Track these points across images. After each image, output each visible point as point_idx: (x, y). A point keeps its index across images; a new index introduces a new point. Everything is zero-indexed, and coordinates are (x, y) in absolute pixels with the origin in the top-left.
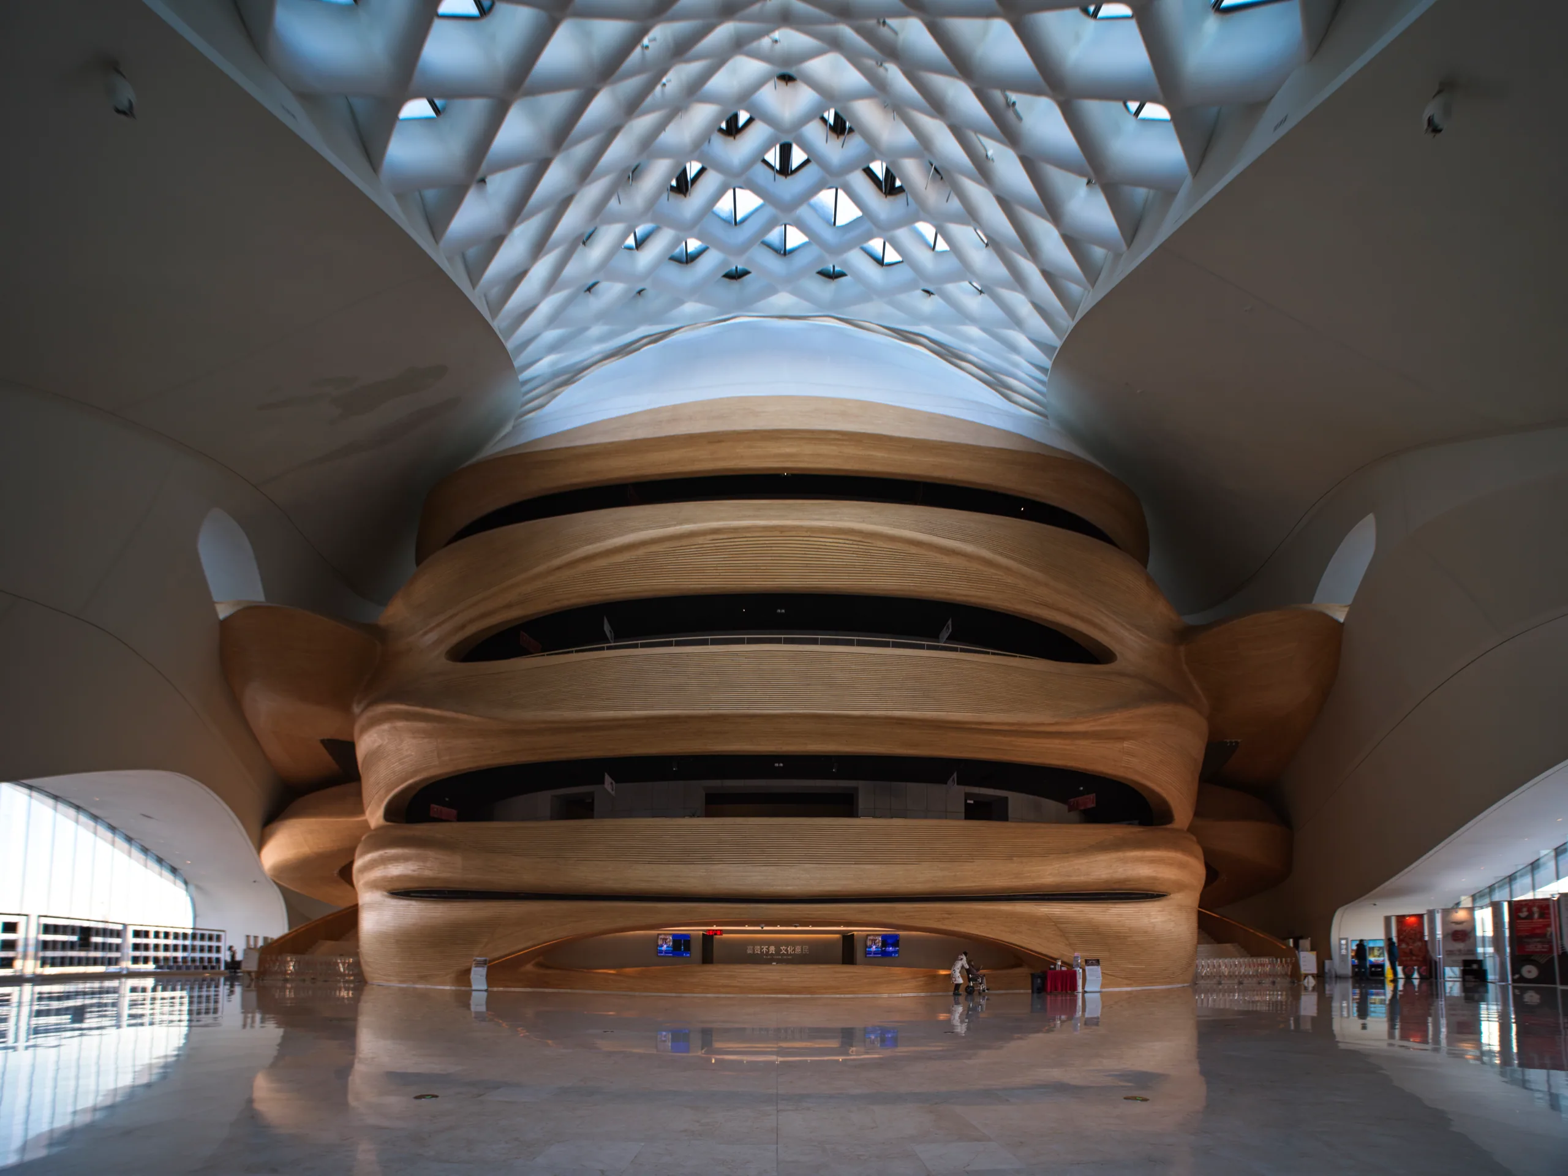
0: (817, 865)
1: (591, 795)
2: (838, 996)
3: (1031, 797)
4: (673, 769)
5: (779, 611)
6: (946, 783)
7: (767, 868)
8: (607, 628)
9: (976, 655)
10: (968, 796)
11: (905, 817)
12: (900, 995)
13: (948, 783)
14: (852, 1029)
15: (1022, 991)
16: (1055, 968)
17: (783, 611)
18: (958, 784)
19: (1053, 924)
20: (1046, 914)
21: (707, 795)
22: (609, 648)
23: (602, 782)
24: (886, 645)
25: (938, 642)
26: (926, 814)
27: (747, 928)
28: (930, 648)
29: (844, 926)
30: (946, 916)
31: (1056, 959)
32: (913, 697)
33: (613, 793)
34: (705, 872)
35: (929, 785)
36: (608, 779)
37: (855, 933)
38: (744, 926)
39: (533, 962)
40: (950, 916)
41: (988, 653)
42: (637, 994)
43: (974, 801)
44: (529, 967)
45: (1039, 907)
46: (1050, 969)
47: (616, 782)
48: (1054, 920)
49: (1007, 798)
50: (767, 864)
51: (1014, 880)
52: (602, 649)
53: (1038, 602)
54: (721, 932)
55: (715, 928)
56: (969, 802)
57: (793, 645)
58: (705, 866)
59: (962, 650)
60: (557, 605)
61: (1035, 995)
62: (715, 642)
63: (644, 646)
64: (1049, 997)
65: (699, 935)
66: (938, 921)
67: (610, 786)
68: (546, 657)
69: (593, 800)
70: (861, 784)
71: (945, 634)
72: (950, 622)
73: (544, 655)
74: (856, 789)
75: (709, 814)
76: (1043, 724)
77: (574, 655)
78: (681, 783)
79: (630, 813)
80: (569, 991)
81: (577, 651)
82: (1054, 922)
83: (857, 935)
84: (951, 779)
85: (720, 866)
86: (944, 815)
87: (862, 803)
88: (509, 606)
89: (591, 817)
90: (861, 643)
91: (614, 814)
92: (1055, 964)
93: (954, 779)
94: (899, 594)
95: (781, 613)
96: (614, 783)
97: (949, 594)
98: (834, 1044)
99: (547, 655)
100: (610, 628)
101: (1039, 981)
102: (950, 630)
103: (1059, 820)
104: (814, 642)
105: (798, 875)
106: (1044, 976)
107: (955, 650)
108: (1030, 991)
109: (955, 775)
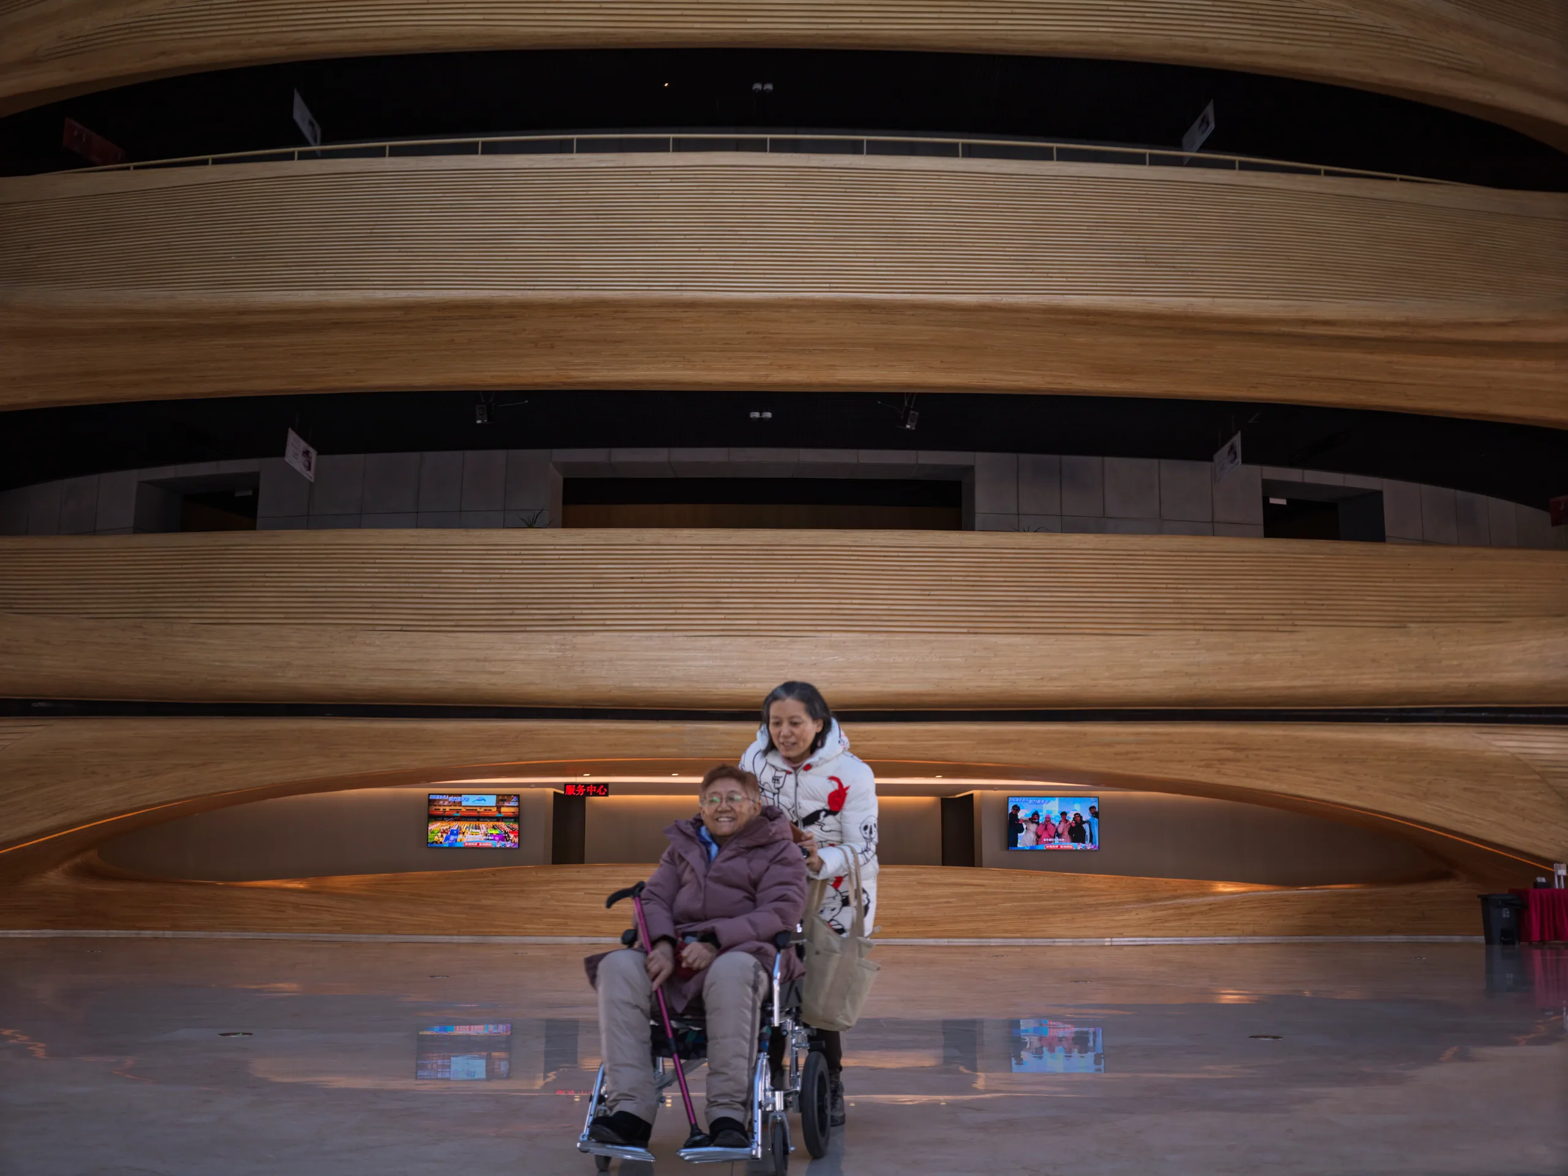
0: (865, 636)
1: (252, 481)
2: (931, 942)
3: (1449, 492)
4: (475, 420)
5: (758, 86)
6: (1211, 459)
7: (728, 640)
8: (301, 114)
9: (1283, 176)
10: (1270, 488)
11: (1100, 530)
12: (1107, 941)
13: (1216, 457)
14: (973, 1022)
15: (1457, 939)
16: (1550, 884)
17: (769, 87)
18: (1245, 461)
19: (1537, 777)
20: (1513, 754)
21: (566, 481)
22: (303, 156)
23: (279, 451)
24: (1044, 155)
25: (1182, 150)
26: (1159, 525)
27: (675, 779)
28: (1156, 161)
29: (945, 776)
30: (1229, 754)
31: (1551, 863)
32: (1120, 264)
33: (310, 475)
34: (559, 650)
35: (1164, 463)
36: (295, 444)
37: (976, 793)
38: (669, 774)
39: (66, 866)
40: (1240, 755)
41: (1317, 172)
42: (364, 938)
43: (1288, 501)
44: (54, 878)
45: (1490, 737)
46: (1536, 885)
47: (320, 452)
48: (1538, 769)
49: (1379, 493)
50: (726, 633)
51: (1415, 675)
52: (289, 157)
53: (1445, 64)
54: (603, 789)
55: (587, 779)
56: (1273, 501)
57: (795, 155)
58: (556, 637)
59: (1244, 166)
60: (164, 62)
61: (1497, 948)
62: (586, 147)
63: (396, 152)
64: (1537, 955)
65: (544, 796)
66: (1208, 766)
67: (301, 458)
68: (132, 172)
69: (256, 491)
70: (981, 461)
71: (1198, 134)
72: (1210, 110)
73: (128, 168)
74: (970, 469)
75: (567, 523)
76: (1477, 325)
77: (210, 168)
78: (500, 455)
79: (358, 519)
80: (169, 934)
81: (216, 162)
82: (1538, 773)
83: (981, 796)
84: (1227, 447)
85: (598, 637)
86: (1212, 527)
87: (983, 502)
88: (31, 62)
89: (252, 527)
90: (971, 152)
91: (310, 520)
92: (1550, 875)
93: (1232, 448)
94: (1072, 50)
95: (763, 92)
96: (313, 453)
97: (1205, 50)
98: (926, 1059)
99: (136, 168)
100: (308, 115)
101: (1506, 913)
102: (1212, 126)
103: (1527, 542)
104: (855, 148)
105: (813, 658)
106: (1519, 903)
107: (1229, 165)
108: (1481, 939)
109: (1237, 440)
